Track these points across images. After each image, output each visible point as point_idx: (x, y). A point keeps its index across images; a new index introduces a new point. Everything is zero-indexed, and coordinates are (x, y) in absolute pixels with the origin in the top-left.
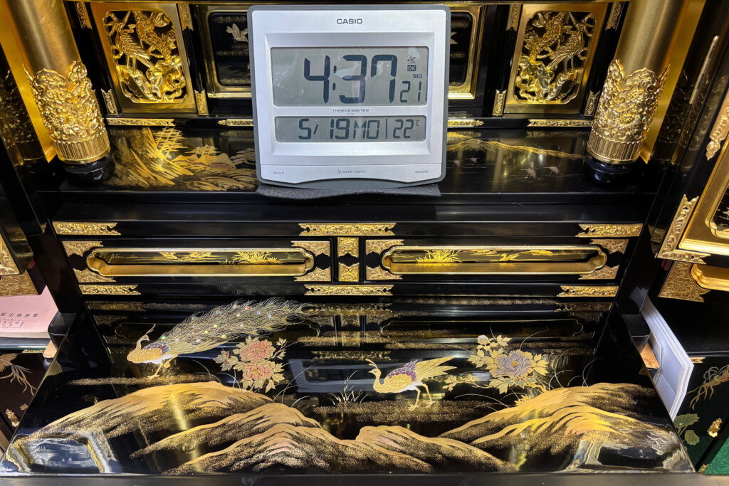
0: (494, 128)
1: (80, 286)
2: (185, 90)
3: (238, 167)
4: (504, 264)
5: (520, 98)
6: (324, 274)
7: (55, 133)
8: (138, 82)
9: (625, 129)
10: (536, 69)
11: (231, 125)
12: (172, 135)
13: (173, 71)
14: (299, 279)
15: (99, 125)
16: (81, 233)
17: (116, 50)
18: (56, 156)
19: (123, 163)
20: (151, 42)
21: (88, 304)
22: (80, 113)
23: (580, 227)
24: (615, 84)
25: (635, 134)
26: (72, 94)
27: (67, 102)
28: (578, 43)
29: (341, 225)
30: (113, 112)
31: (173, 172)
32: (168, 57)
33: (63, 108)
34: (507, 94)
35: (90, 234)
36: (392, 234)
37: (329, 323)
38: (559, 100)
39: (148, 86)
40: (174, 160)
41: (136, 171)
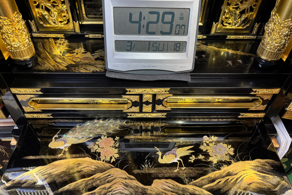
0: (211, 39)
1: (25, 114)
2: (68, 21)
3: (96, 59)
4: (216, 103)
5: (223, 25)
6: (136, 109)
7: (8, 46)
8: (46, 17)
9: (278, 46)
10: (232, 12)
11: (91, 37)
12: (64, 42)
13: (62, 12)
14: (125, 111)
15: (29, 42)
16: (24, 93)
17: (35, 1)
18: (10, 56)
19: (42, 57)
22: (20, 37)
23: (252, 90)
24: (275, 25)
25: (281, 48)
26: (16, 28)
27: (13, 32)
29: (145, 89)
30: (35, 31)
31: (66, 62)
32: (60, 5)
33: (11, 35)
34: (218, 24)
35: (28, 93)
36: (168, 93)
37: (137, 129)
38: (241, 27)
39: (51, 18)
40: (66, 56)
41: (48, 62)
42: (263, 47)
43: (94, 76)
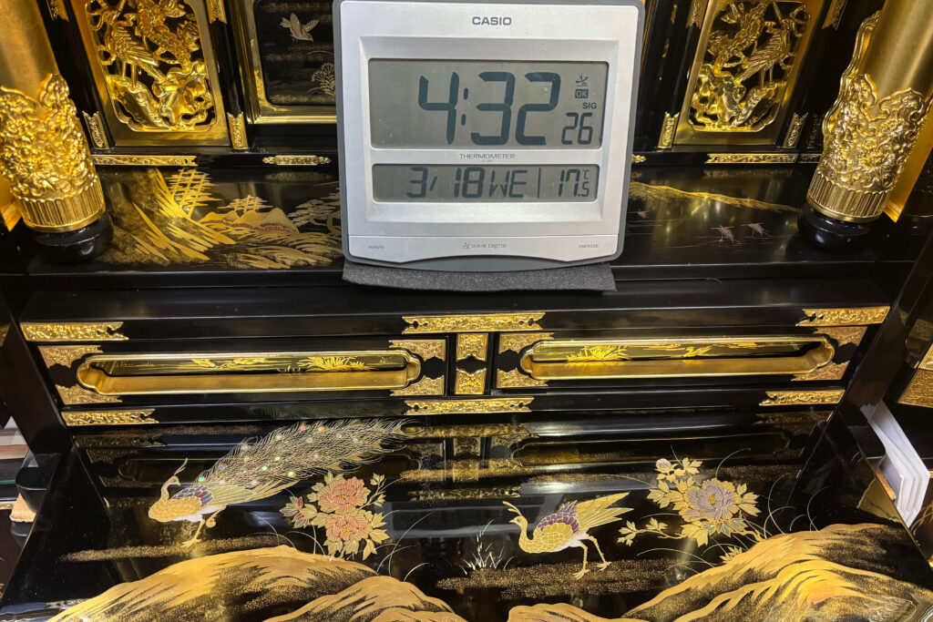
0: (660, 166)
1: (63, 414)
2: (211, 114)
3: (303, 229)
4: (690, 361)
5: (697, 123)
6: (434, 385)
7: (20, 186)
8: (140, 100)
9: (873, 175)
10: (722, 82)
11: (283, 164)
12: (194, 180)
13: (193, 84)
14: (397, 393)
15: (89, 172)
16: (66, 338)
17: (104, 52)
18: (21, 220)
19: (124, 225)
20: (160, 40)
21: (74, 440)
22: (59, 154)
23: (803, 312)
24: (862, 110)
25: (885, 180)
26: (48, 127)
28: (783, 47)
29: (466, 317)
30: (101, 146)
31: (204, 239)
32: (187, 63)
33: (33, 147)
34: (679, 117)
35: (79, 340)
36: (538, 328)
37: (437, 453)
38: (750, 126)
39: (155, 106)
40: (203, 220)
41: (147, 238)
42: (827, 180)
43: (297, 279)
